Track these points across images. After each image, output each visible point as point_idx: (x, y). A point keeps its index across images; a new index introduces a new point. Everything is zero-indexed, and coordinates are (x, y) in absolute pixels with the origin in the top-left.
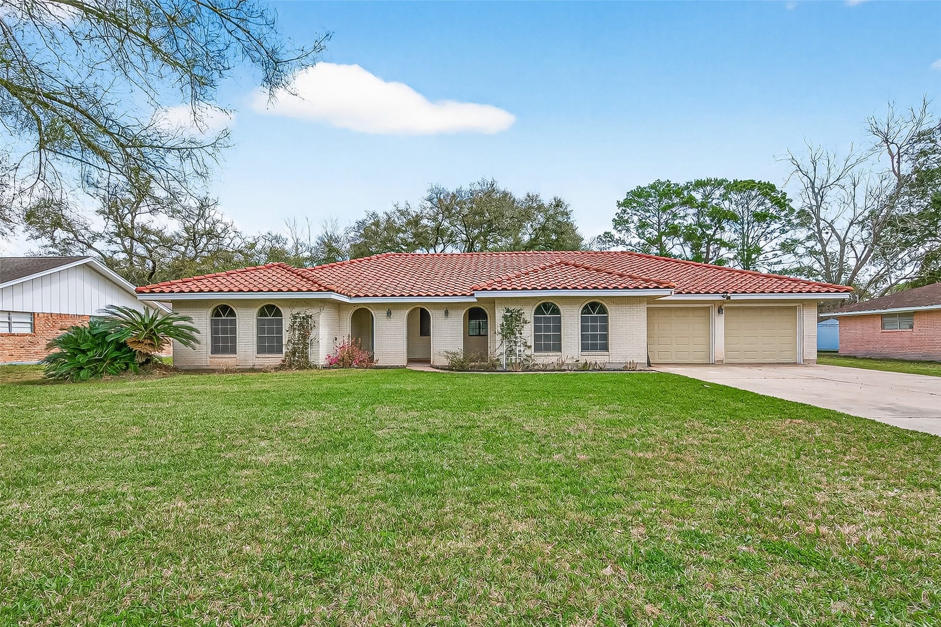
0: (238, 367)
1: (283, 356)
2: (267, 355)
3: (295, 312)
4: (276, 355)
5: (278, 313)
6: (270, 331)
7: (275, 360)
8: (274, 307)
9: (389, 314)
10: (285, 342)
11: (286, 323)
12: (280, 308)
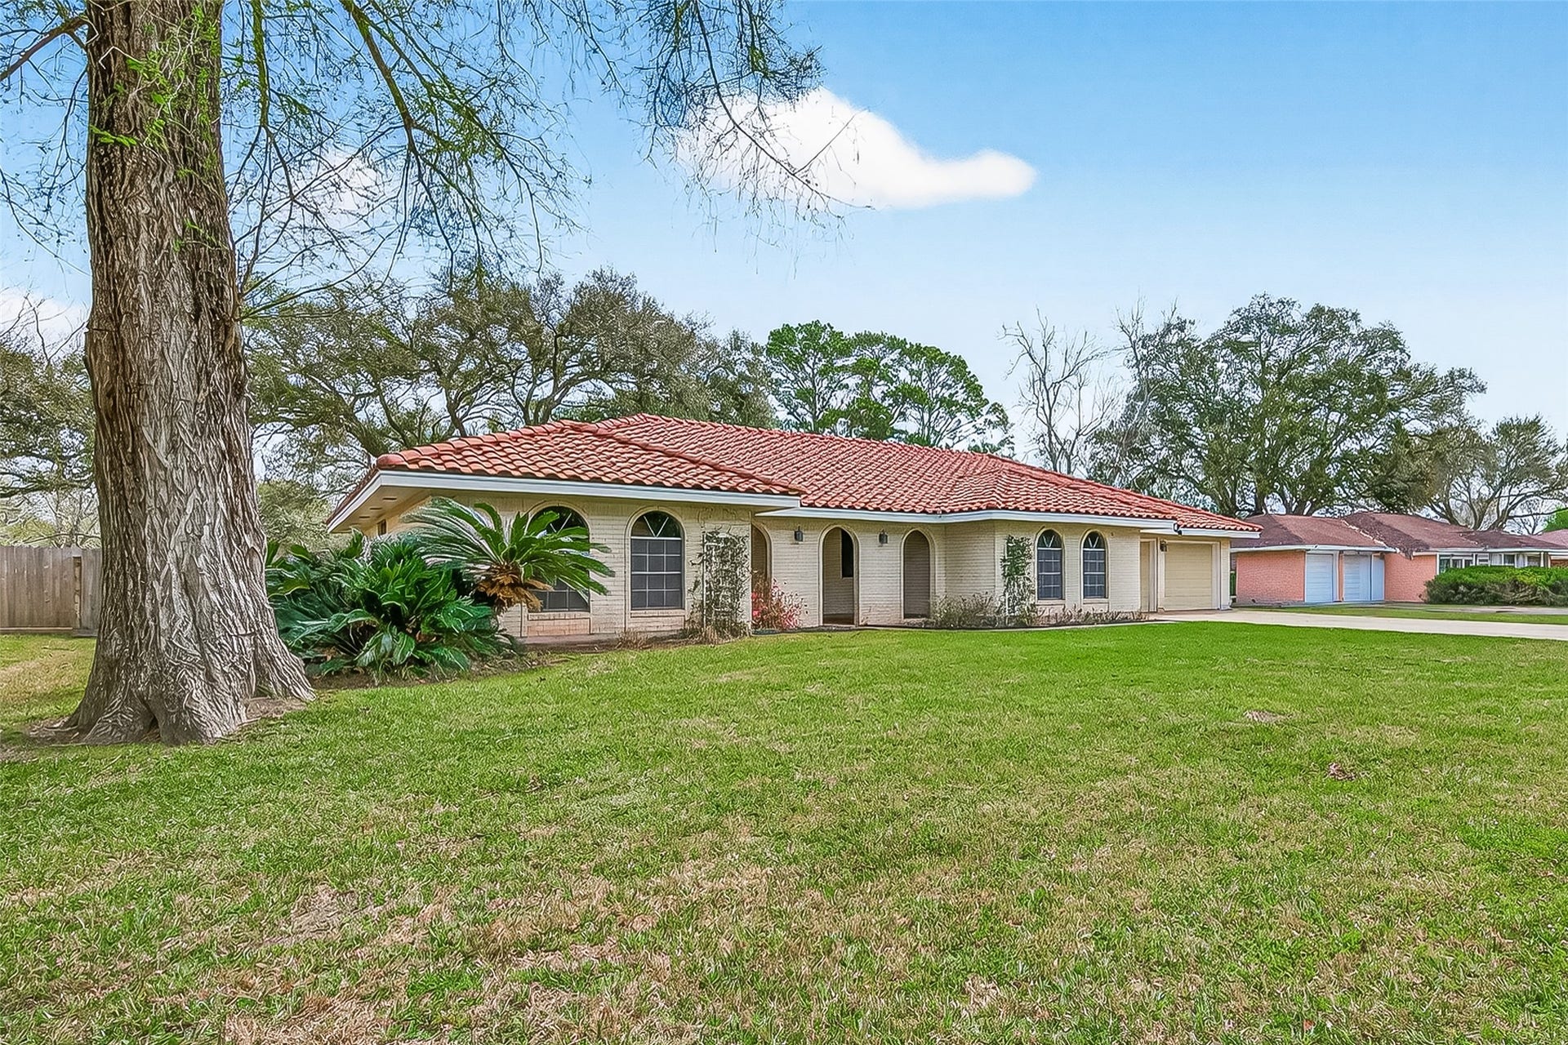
0: (593, 638)
1: (686, 613)
2: (650, 612)
3: (710, 526)
4: (672, 612)
5: (674, 529)
6: (656, 564)
7: (666, 621)
8: (663, 516)
9: (798, 537)
10: (688, 584)
11: (692, 549)
12: (679, 519)
